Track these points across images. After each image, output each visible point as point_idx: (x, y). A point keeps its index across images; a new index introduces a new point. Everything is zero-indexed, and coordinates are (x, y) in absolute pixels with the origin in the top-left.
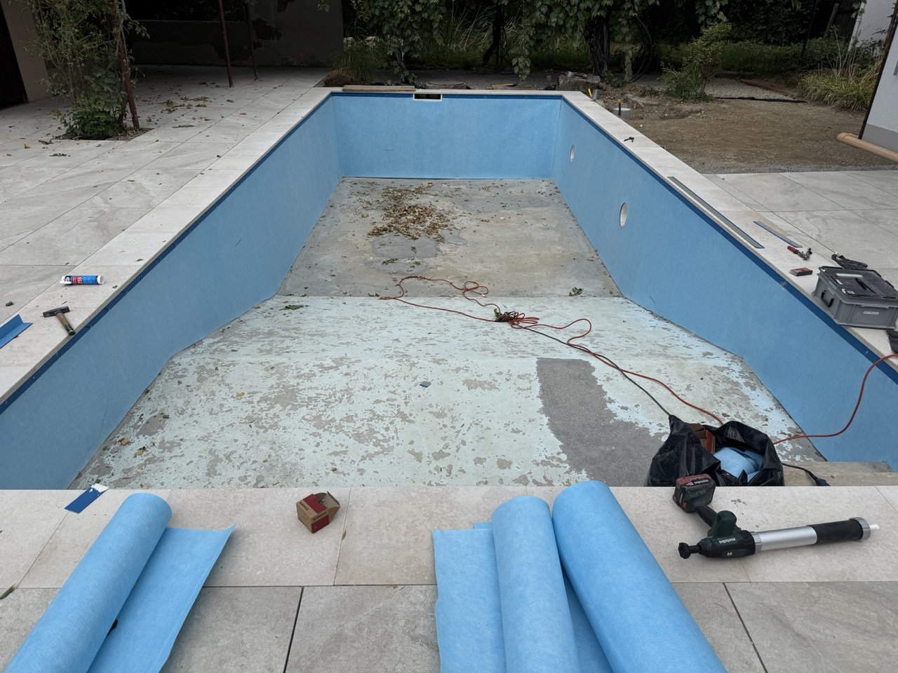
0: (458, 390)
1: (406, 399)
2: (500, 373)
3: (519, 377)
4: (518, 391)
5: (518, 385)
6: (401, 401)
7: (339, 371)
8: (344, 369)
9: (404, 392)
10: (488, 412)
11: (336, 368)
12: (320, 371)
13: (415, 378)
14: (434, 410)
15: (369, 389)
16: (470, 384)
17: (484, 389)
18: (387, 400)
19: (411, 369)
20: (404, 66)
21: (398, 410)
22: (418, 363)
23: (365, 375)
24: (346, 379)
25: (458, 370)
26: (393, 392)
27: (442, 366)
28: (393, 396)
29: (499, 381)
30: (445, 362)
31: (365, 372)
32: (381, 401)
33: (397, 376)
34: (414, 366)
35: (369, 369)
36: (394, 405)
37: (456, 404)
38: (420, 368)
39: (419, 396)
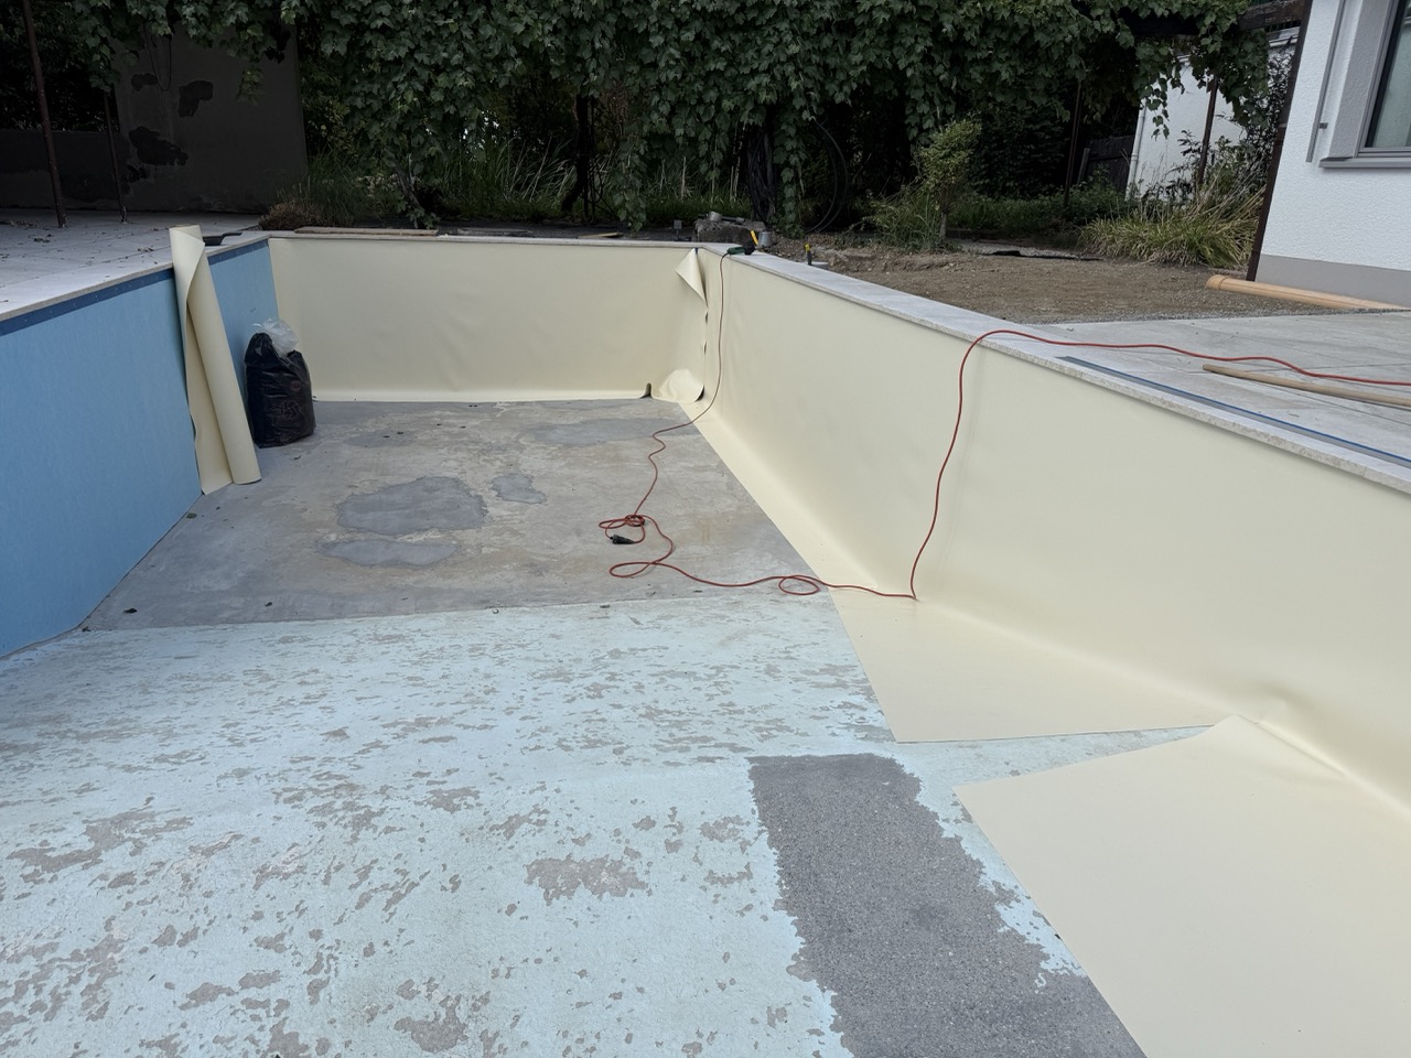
0: (512, 909)
1: (314, 970)
2: (648, 823)
3: (710, 832)
4: (714, 889)
5: (707, 866)
6: (295, 981)
7: (97, 870)
8: (116, 860)
9: (316, 935)
10: (617, 996)
11: (89, 859)
12: (26, 878)
13: (364, 873)
14: (419, 1009)
15: (189, 937)
16: (554, 878)
17: (598, 891)
18: (245, 983)
19: (355, 838)
20: (416, 201)
21: (277, 1030)
22: (382, 812)
23: (186, 878)
24: (110, 903)
25: (510, 826)
26: (273, 944)
27: (462, 816)
28: (269, 961)
29: (647, 853)
30: (470, 800)
31: (190, 864)
32: (220, 990)
33: (301, 869)
34: (369, 825)
35: (208, 852)
36: (265, 1004)
37: (503, 971)
38: (389, 830)
39: (370, 951)
